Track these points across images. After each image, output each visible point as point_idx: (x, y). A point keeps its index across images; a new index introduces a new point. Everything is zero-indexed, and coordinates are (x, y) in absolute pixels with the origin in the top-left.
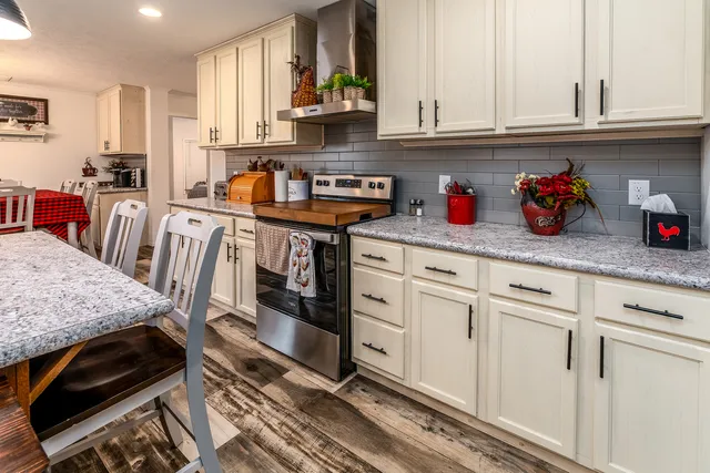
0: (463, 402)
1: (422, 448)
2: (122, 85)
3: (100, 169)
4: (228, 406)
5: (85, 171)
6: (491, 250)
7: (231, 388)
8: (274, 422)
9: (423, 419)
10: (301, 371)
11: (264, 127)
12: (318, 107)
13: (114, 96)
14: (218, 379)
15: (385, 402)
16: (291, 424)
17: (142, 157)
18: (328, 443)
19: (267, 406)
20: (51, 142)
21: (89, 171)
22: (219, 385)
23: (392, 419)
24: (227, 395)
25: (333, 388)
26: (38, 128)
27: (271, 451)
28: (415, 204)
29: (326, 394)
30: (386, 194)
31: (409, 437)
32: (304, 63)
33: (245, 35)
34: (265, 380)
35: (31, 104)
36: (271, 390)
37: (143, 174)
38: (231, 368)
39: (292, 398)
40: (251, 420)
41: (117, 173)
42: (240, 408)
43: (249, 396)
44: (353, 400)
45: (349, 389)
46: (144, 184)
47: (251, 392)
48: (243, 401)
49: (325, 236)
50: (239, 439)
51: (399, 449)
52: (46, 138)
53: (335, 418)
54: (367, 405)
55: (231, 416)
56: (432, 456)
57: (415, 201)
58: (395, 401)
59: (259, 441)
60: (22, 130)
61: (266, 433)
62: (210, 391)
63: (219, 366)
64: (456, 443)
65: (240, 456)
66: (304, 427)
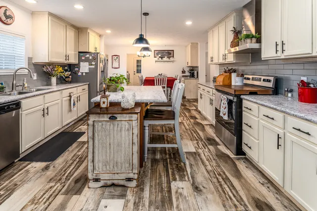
0: (278, 179)
1: (253, 185)
2: (191, 43)
3: (187, 71)
4: (196, 145)
5: (182, 71)
6: (288, 111)
7: (200, 142)
8: (206, 154)
9: (263, 180)
10: (225, 148)
11: (225, 56)
12: (237, 48)
13: (189, 48)
14: (198, 138)
15: (250, 168)
16: (211, 157)
17: (197, 67)
18: (219, 166)
19: (207, 150)
20: (174, 63)
21: (183, 72)
22: (197, 140)
23: (248, 174)
24: (197, 143)
25: (232, 156)
26: (172, 59)
27: (201, 159)
28: (287, 91)
29: (228, 156)
30: (270, 85)
31: (250, 180)
32: (238, 29)
33: (220, 22)
34: (211, 144)
35: (170, 52)
36: (211, 147)
37: (197, 73)
38: (203, 138)
39: (216, 151)
40: (200, 151)
41: (190, 73)
42: (199, 147)
43: (203, 146)
44: (237, 163)
45: (238, 159)
46: (198, 77)
47: (205, 145)
48: (201, 145)
49: (231, 98)
50: (195, 153)
51: (243, 180)
52: (173, 61)
53: (226, 162)
54: (241, 166)
55: (195, 147)
56: (255, 190)
57: (288, 89)
58: (255, 171)
59: (199, 155)
60: (168, 60)
61: (202, 155)
62: (194, 140)
63: (200, 135)
64: (271, 194)
65: (193, 156)
66: (214, 159)
